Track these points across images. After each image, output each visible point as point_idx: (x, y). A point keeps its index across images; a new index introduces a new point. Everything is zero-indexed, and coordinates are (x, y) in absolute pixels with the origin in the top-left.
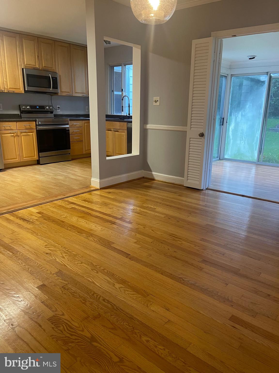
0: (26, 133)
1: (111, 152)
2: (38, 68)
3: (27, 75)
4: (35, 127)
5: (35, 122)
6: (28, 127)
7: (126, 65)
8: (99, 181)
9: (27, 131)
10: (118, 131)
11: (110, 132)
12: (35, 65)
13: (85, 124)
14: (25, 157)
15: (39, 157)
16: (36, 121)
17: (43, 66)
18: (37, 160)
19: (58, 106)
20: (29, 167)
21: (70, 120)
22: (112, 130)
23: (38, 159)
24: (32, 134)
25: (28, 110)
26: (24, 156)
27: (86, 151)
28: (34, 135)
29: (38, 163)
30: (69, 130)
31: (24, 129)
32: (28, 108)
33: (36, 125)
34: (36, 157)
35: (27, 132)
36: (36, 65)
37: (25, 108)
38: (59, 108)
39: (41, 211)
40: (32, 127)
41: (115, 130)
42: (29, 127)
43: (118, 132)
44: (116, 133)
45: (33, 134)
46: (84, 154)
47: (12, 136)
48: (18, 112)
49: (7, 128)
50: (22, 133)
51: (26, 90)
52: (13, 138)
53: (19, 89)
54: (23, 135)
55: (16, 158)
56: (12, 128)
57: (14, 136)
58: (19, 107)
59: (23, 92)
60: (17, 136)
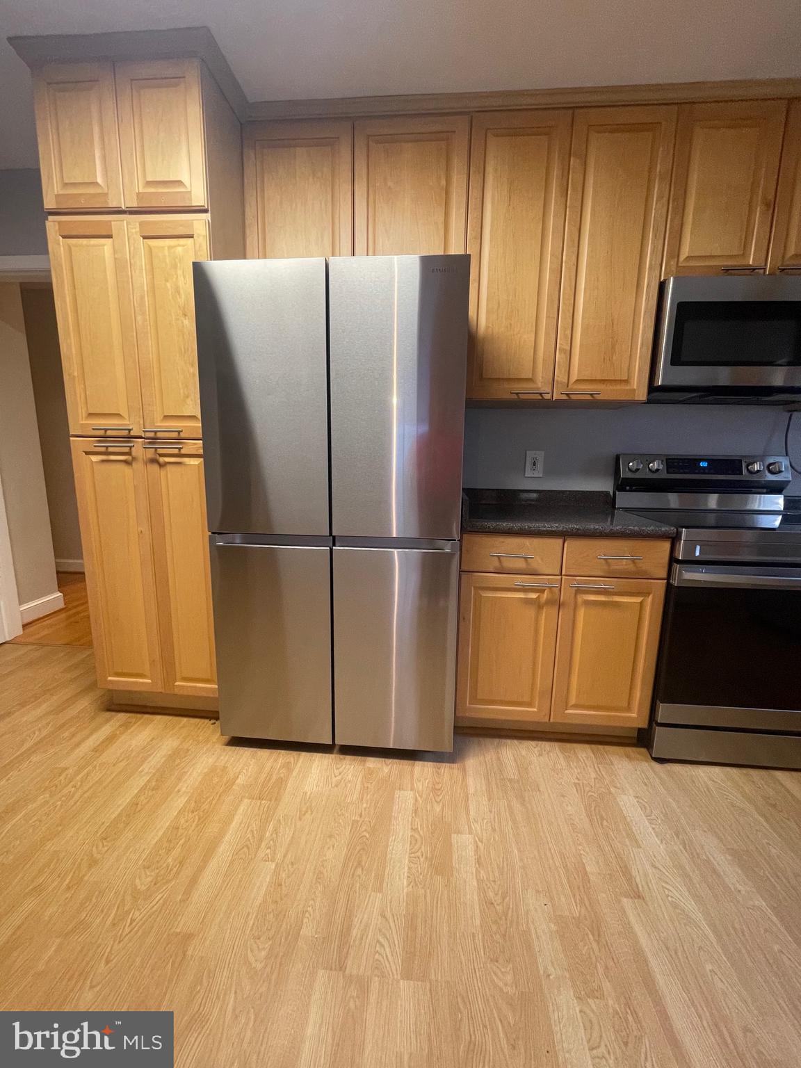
0: (606, 592)
4: (666, 569)
5: (667, 545)
6: (624, 565)
9: (611, 584)
12: (739, 254)
14: (576, 706)
16: (675, 540)
17: (790, 255)
18: (640, 730)
20: (584, 752)
23: (644, 725)
24: (638, 600)
25: (655, 476)
26: (573, 701)
28: (648, 606)
29: (642, 739)
31: (601, 574)
32: (656, 467)
33: (673, 560)
34: (635, 716)
35: (615, 590)
37: (637, 470)
40: (645, 567)
42: (631, 567)
45: (641, 603)
47: (527, 602)
48: (603, 485)
49: (509, 564)
50: (579, 591)
51: (656, 385)
52: (531, 612)
53: (626, 381)
54: (587, 603)
55: (530, 705)
56: (538, 563)
57: (538, 605)
58: (614, 461)
59: (642, 395)
60: (555, 604)
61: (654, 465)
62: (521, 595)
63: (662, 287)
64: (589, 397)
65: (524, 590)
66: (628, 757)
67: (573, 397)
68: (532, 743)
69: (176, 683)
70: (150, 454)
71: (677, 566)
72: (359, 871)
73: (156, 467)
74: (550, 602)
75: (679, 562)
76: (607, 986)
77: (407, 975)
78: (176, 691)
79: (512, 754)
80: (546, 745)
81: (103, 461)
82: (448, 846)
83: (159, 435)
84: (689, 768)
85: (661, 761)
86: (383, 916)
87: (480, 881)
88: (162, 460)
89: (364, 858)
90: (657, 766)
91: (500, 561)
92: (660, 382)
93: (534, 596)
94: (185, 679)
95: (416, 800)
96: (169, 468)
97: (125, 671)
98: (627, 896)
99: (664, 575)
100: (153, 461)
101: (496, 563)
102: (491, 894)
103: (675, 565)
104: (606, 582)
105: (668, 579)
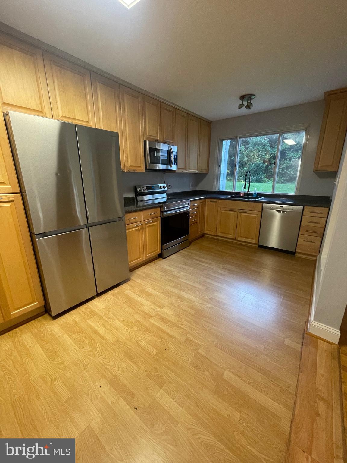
0: (151, 223)
1: (231, 234)
2: (160, 140)
5: (160, 209)
6: (153, 215)
10: (246, 213)
11: (232, 212)
13: (201, 203)
14: (149, 254)
15: (162, 250)
17: (164, 138)
19: (169, 184)
20: (151, 264)
22: (237, 210)
23: (160, 252)
24: (156, 223)
25: (145, 191)
26: (148, 252)
28: (158, 224)
29: (160, 256)
30: (189, 213)
31: (149, 219)
32: (145, 189)
33: (161, 212)
38: (170, 186)
40: (156, 215)
41: (241, 211)
44: (243, 214)
47: (136, 230)
48: (132, 195)
49: (132, 221)
50: (146, 224)
51: (147, 168)
52: (137, 232)
53: (140, 167)
54: (148, 227)
55: (140, 258)
56: (137, 219)
57: (139, 230)
58: (135, 188)
59: (144, 170)
60: (142, 228)
62: (135, 229)
63: (145, 142)
64: (133, 171)
65: (135, 227)
66: (159, 261)
67: (130, 171)
68: (141, 268)
69: (12, 313)
72: (136, 307)
74: (141, 229)
75: (163, 212)
76: (185, 288)
77: (162, 308)
79: (139, 272)
80: (144, 267)
82: (147, 292)
84: (169, 257)
85: (165, 258)
86: (149, 307)
87: (158, 292)
89: (134, 305)
90: (164, 259)
91: (129, 221)
92: (148, 167)
93: (137, 228)
94: (15, 310)
95: (131, 291)
98: (178, 278)
101: (129, 222)
102: (161, 292)
103: (162, 213)
104: (151, 220)
105: (161, 216)
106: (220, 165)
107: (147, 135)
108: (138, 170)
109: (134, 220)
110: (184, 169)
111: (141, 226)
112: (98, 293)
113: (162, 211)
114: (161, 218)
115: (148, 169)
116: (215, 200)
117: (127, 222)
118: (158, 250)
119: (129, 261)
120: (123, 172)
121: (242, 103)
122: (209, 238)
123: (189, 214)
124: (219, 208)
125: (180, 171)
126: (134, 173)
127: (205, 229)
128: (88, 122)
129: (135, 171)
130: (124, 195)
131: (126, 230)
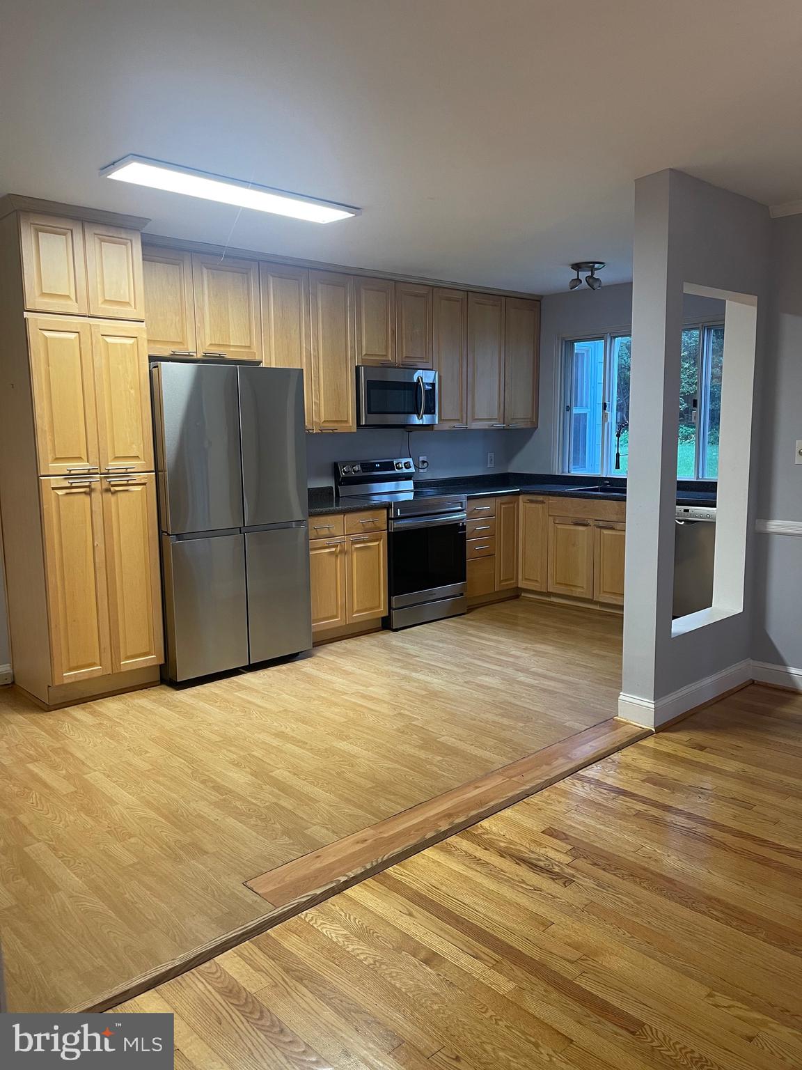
0: (363, 541)
1: (582, 587)
2: (393, 361)
3: (370, 384)
4: (386, 524)
5: (385, 511)
6: (370, 525)
7: (615, 337)
8: (653, 706)
9: (366, 536)
10: (612, 528)
11: (581, 528)
12: (384, 354)
13: (503, 506)
14: (358, 612)
15: (390, 608)
16: (388, 508)
17: (404, 355)
18: (385, 618)
19: (421, 459)
20: (363, 638)
21: (469, 498)
22: (591, 523)
23: (386, 614)
24: (376, 543)
25: (357, 475)
26: (355, 610)
27: (500, 582)
28: (381, 546)
29: (386, 624)
30: (464, 528)
31: (361, 532)
32: (357, 469)
33: (389, 519)
34: (382, 610)
35: (367, 539)
36: (386, 356)
37: (349, 471)
38: (424, 462)
39: (552, 825)
40: (378, 525)
41: (601, 524)
42: (373, 526)
43: (614, 529)
44: (606, 532)
45: (379, 545)
46: (497, 592)
47: (331, 553)
48: (328, 483)
49: (323, 533)
50: (353, 543)
51: (361, 424)
52: (333, 559)
53: (346, 421)
54: (357, 549)
55: (336, 617)
56: (333, 531)
57: (336, 554)
58: (336, 468)
59: (354, 429)
60: (343, 552)
61: (356, 468)
62: (327, 550)
63: (357, 368)
64: (331, 431)
65: (329, 547)
67: (324, 431)
69: (122, 663)
70: (105, 485)
71: (391, 522)
73: (110, 495)
74: (341, 552)
75: (392, 519)
78: (123, 669)
81: (67, 494)
83: (110, 471)
85: (396, 630)
88: (112, 489)
91: (317, 532)
92: (363, 422)
93: (333, 549)
94: (128, 658)
96: (120, 495)
97: (79, 664)
99: (386, 528)
100: (108, 490)
101: (316, 534)
103: (390, 521)
104: (363, 536)
105: (388, 529)
106: (569, 405)
107: (363, 354)
108: (340, 428)
109: (325, 532)
110: (458, 420)
111: (341, 545)
112: (251, 663)
113: (390, 516)
114: (389, 533)
115: (363, 426)
116: (541, 498)
117: (312, 534)
118: (379, 607)
119: (312, 618)
120: (310, 435)
121: (576, 278)
122: (530, 600)
123: (465, 530)
124: (551, 518)
125: (447, 426)
126: (334, 435)
127: (520, 577)
128: (249, 347)
129: (336, 431)
130: (308, 483)
131: (308, 549)
